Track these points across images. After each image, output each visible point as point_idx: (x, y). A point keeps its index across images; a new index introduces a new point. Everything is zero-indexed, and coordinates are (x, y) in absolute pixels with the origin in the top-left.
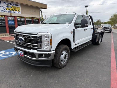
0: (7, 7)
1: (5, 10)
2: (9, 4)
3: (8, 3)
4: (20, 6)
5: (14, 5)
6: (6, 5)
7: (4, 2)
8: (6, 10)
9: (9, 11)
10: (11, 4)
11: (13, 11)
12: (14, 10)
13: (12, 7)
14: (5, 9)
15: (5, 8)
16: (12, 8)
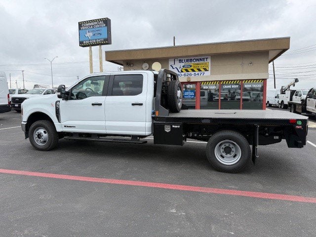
0: (183, 67)
1: (179, 73)
2: (187, 61)
3: (186, 59)
4: (209, 60)
5: (197, 60)
6: (182, 64)
7: (179, 59)
8: (182, 72)
9: (186, 73)
10: (191, 60)
11: (193, 73)
12: (201, 69)
13: (192, 65)
14: (180, 71)
15: (181, 69)
16: (192, 68)
